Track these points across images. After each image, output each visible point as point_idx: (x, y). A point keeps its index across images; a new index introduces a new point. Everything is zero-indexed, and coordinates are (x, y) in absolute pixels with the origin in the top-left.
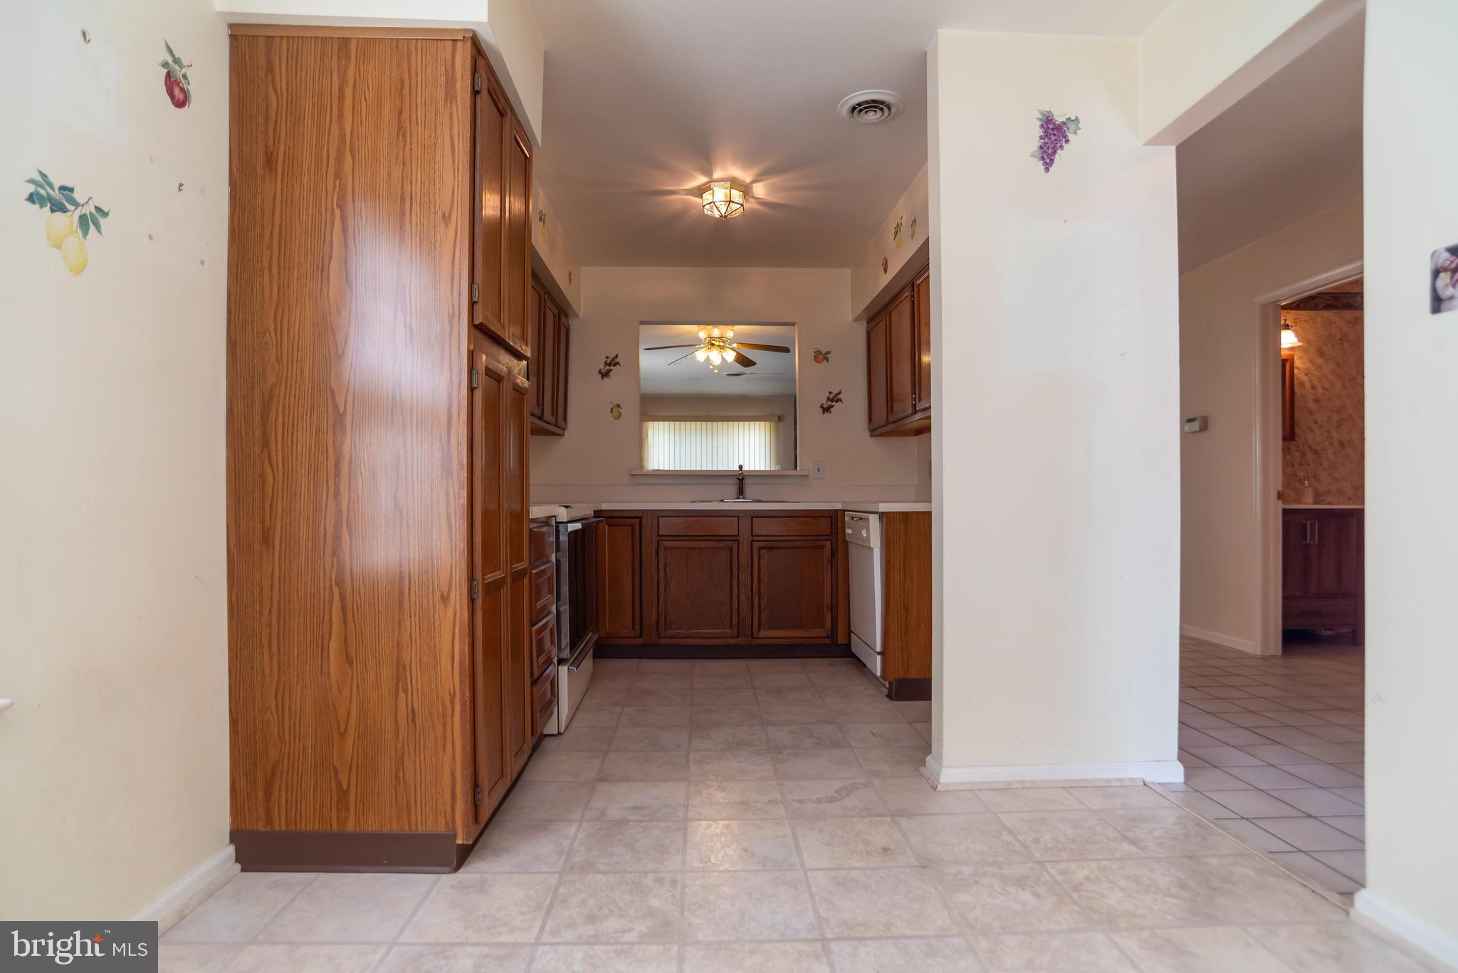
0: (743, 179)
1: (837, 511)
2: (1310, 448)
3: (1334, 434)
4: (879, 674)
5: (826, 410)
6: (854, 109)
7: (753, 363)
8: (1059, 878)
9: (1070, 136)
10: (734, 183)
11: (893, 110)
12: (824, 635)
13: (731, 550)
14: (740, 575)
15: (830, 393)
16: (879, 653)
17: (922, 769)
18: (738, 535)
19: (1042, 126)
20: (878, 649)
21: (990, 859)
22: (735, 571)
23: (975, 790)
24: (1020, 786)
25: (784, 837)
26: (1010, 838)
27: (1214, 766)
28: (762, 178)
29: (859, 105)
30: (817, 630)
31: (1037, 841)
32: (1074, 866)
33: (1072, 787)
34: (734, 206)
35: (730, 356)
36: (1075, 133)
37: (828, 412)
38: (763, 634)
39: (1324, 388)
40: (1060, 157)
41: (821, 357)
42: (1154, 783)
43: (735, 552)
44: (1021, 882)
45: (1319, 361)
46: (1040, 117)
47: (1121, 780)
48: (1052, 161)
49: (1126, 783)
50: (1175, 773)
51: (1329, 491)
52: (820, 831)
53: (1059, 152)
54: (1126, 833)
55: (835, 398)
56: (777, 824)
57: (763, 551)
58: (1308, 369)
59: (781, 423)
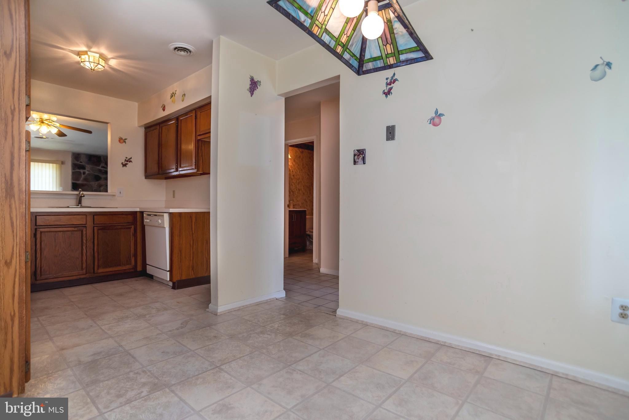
0: (107, 56)
1: (136, 212)
2: (292, 191)
3: (297, 186)
4: (168, 280)
5: (124, 165)
6: (176, 48)
7: (65, 135)
8: (271, 329)
9: (258, 87)
10: (102, 56)
11: (192, 54)
12: (131, 268)
13: (82, 231)
14: (87, 243)
15: (126, 158)
16: (168, 271)
17: (207, 310)
18: (86, 224)
19: (250, 81)
20: (168, 269)
21: (250, 330)
22: (85, 241)
23: (230, 312)
24: (243, 308)
25: (175, 344)
26: (251, 323)
27: (290, 290)
28: (118, 58)
29: (179, 47)
30: (128, 266)
31: (259, 321)
32: (273, 324)
33: (258, 304)
34: (99, 66)
35: (54, 131)
36: (260, 86)
37: (125, 166)
38: (101, 270)
39: (295, 172)
40: (255, 92)
41: (122, 140)
42: (278, 298)
43: (84, 232)
44: (262, 333)
45: (294, 163)
46: (250, 77)
47: (270, 299)
48: (253, 93)
49: (272, 300)
50: (283, 294)
51: (296, 204)
52: (187, 338)
53: (255, 91)
54: (280, 313)
55: (129, 160)
56: (168, 341)
57: (99, 231)
58: (292, 166)
59: (63, 166)
